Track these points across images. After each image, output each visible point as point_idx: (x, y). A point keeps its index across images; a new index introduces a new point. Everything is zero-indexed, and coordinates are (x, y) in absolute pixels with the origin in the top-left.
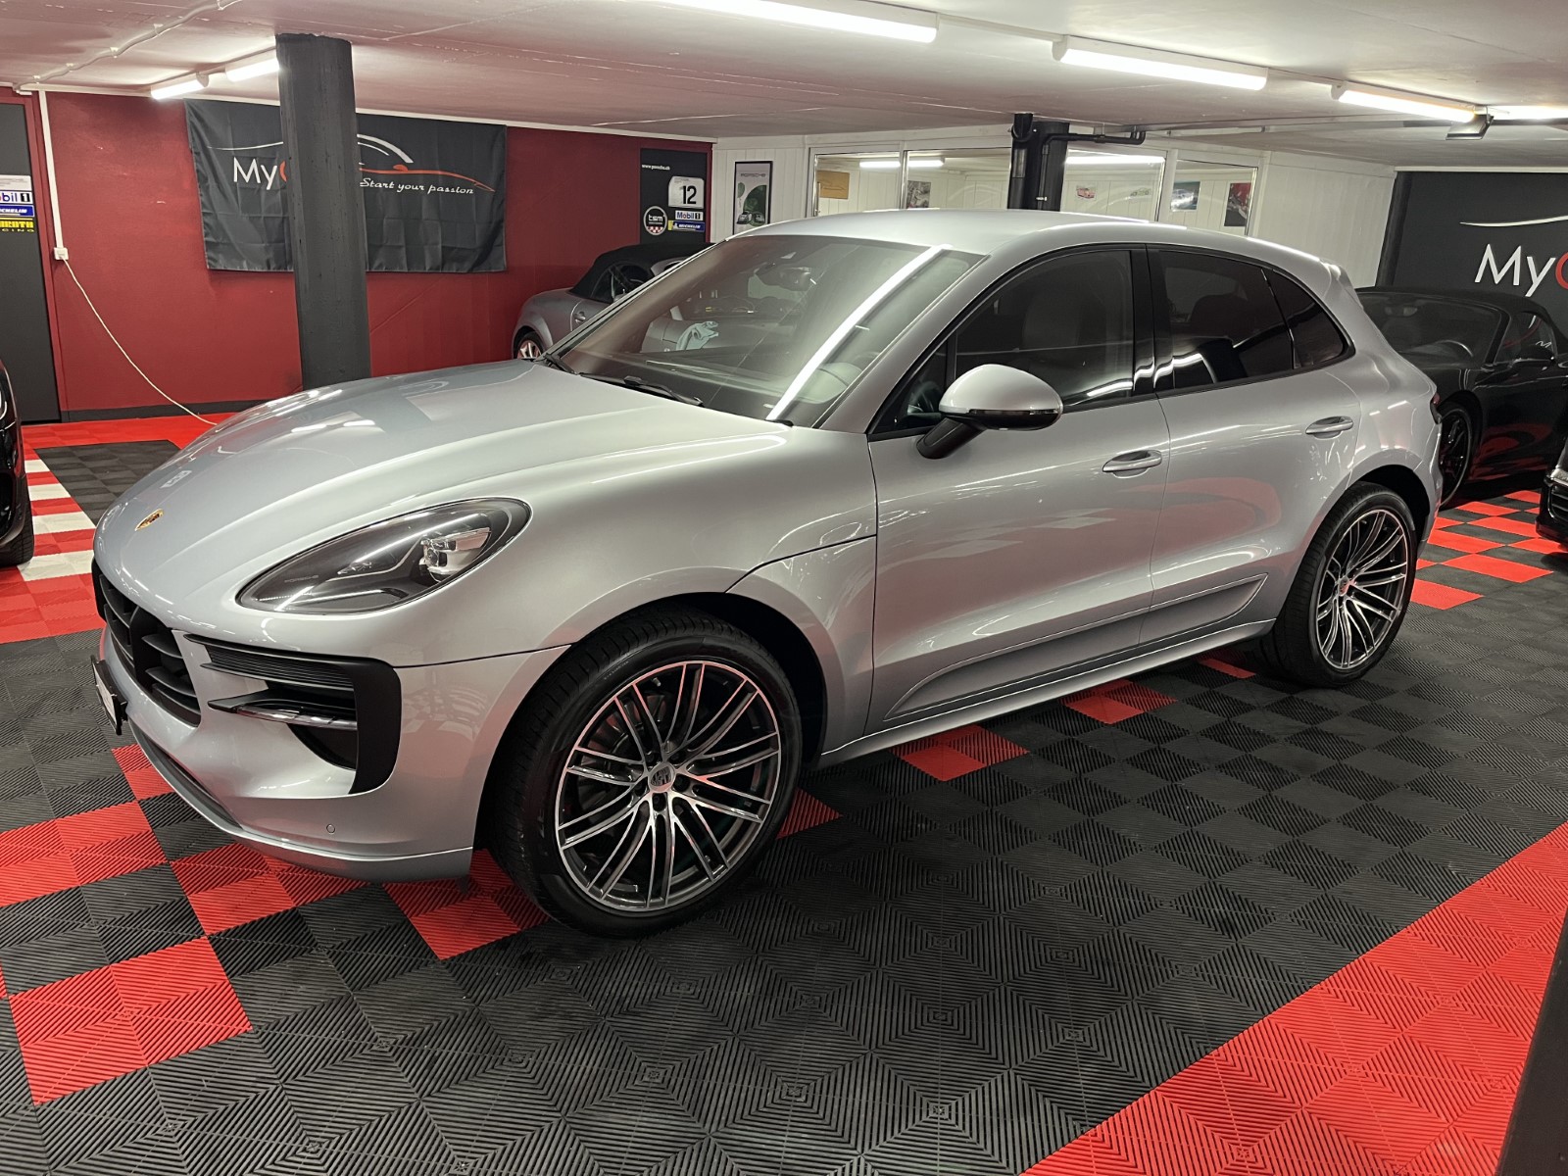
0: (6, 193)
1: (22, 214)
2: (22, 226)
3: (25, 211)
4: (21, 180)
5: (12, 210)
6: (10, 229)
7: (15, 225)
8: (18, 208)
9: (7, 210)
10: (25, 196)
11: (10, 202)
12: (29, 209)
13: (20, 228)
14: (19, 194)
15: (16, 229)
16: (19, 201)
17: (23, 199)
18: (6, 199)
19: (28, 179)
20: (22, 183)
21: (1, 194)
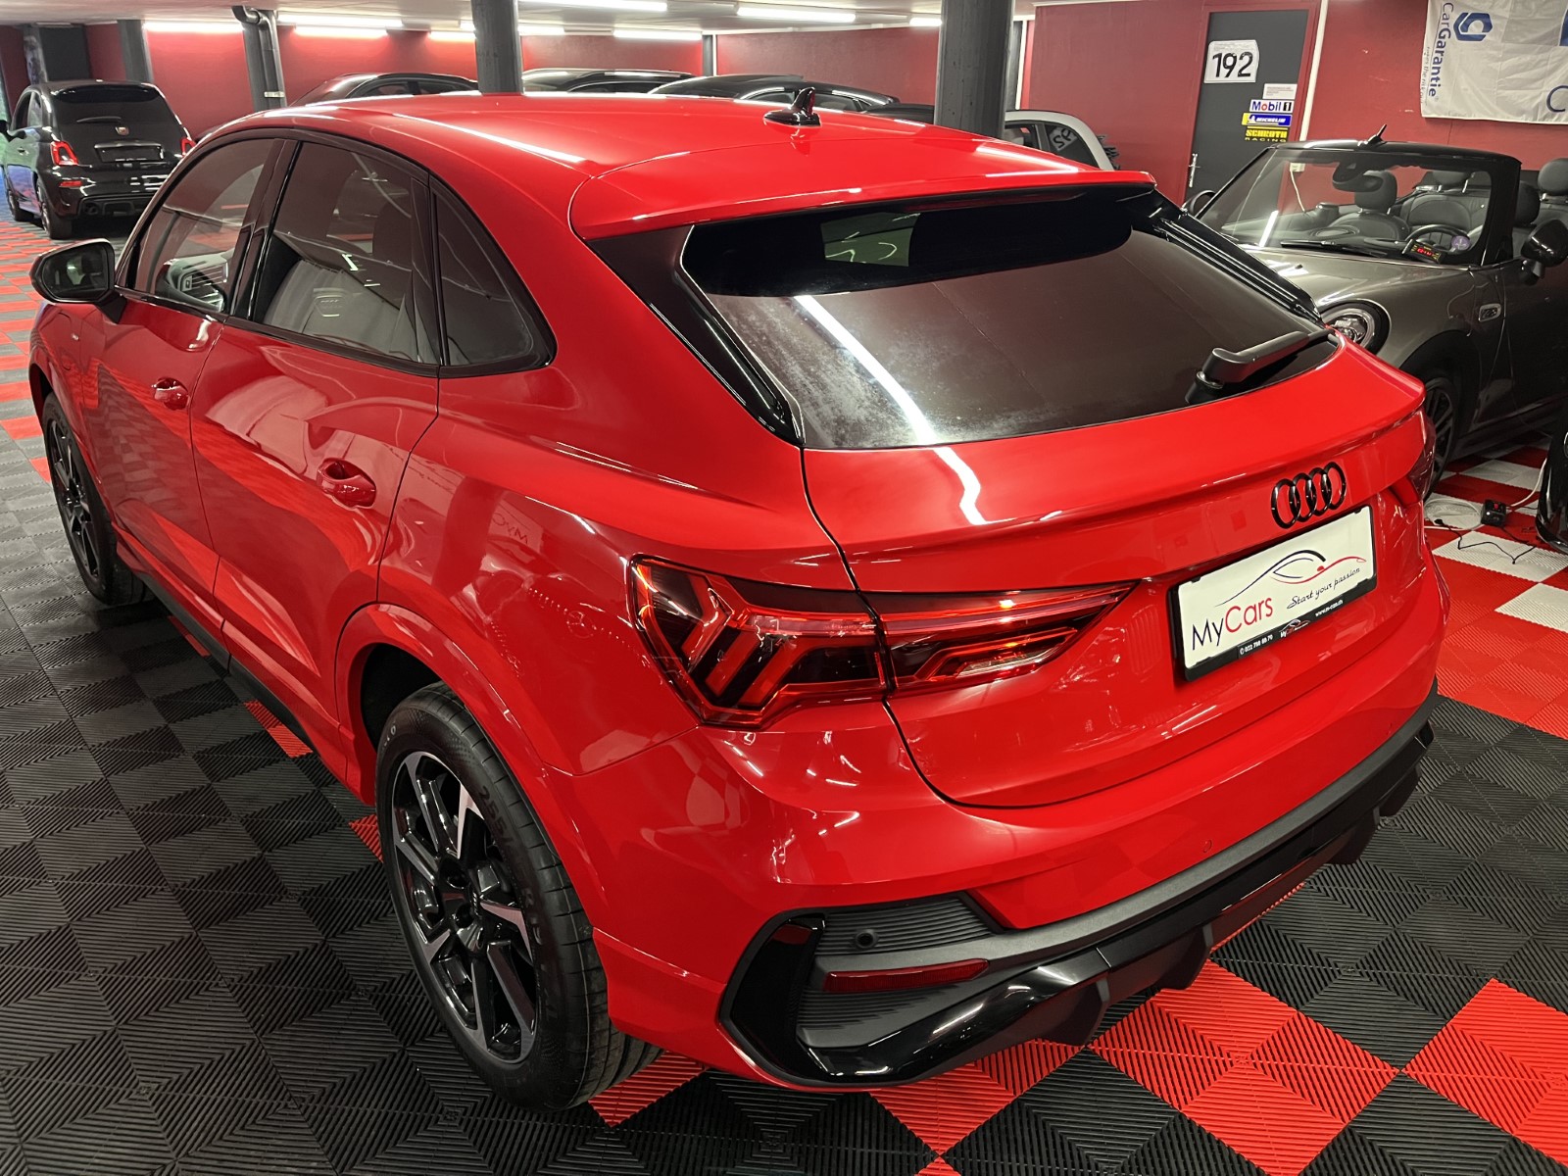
0: (1273, 102)
1: (1280, 124)
2: (1277, 136)
3: (1283, 120)
4: (1289, 89)
5: (1273, 120)
6: (1266, 138)
7: (1272, 134)
8: (1279, 117)
9: (1270, 120)
10: (1288, 105)
11: (1274, 111)
12: (1288, 118)
13: (1275, 138)
14: (1283, 103)
15: (1271, 138)
16: (1282, 110)
17: (1285, 109)
18: (1271, 107)
19: (1294, 87)
20: (1289, 91)
21: (1267, 103)
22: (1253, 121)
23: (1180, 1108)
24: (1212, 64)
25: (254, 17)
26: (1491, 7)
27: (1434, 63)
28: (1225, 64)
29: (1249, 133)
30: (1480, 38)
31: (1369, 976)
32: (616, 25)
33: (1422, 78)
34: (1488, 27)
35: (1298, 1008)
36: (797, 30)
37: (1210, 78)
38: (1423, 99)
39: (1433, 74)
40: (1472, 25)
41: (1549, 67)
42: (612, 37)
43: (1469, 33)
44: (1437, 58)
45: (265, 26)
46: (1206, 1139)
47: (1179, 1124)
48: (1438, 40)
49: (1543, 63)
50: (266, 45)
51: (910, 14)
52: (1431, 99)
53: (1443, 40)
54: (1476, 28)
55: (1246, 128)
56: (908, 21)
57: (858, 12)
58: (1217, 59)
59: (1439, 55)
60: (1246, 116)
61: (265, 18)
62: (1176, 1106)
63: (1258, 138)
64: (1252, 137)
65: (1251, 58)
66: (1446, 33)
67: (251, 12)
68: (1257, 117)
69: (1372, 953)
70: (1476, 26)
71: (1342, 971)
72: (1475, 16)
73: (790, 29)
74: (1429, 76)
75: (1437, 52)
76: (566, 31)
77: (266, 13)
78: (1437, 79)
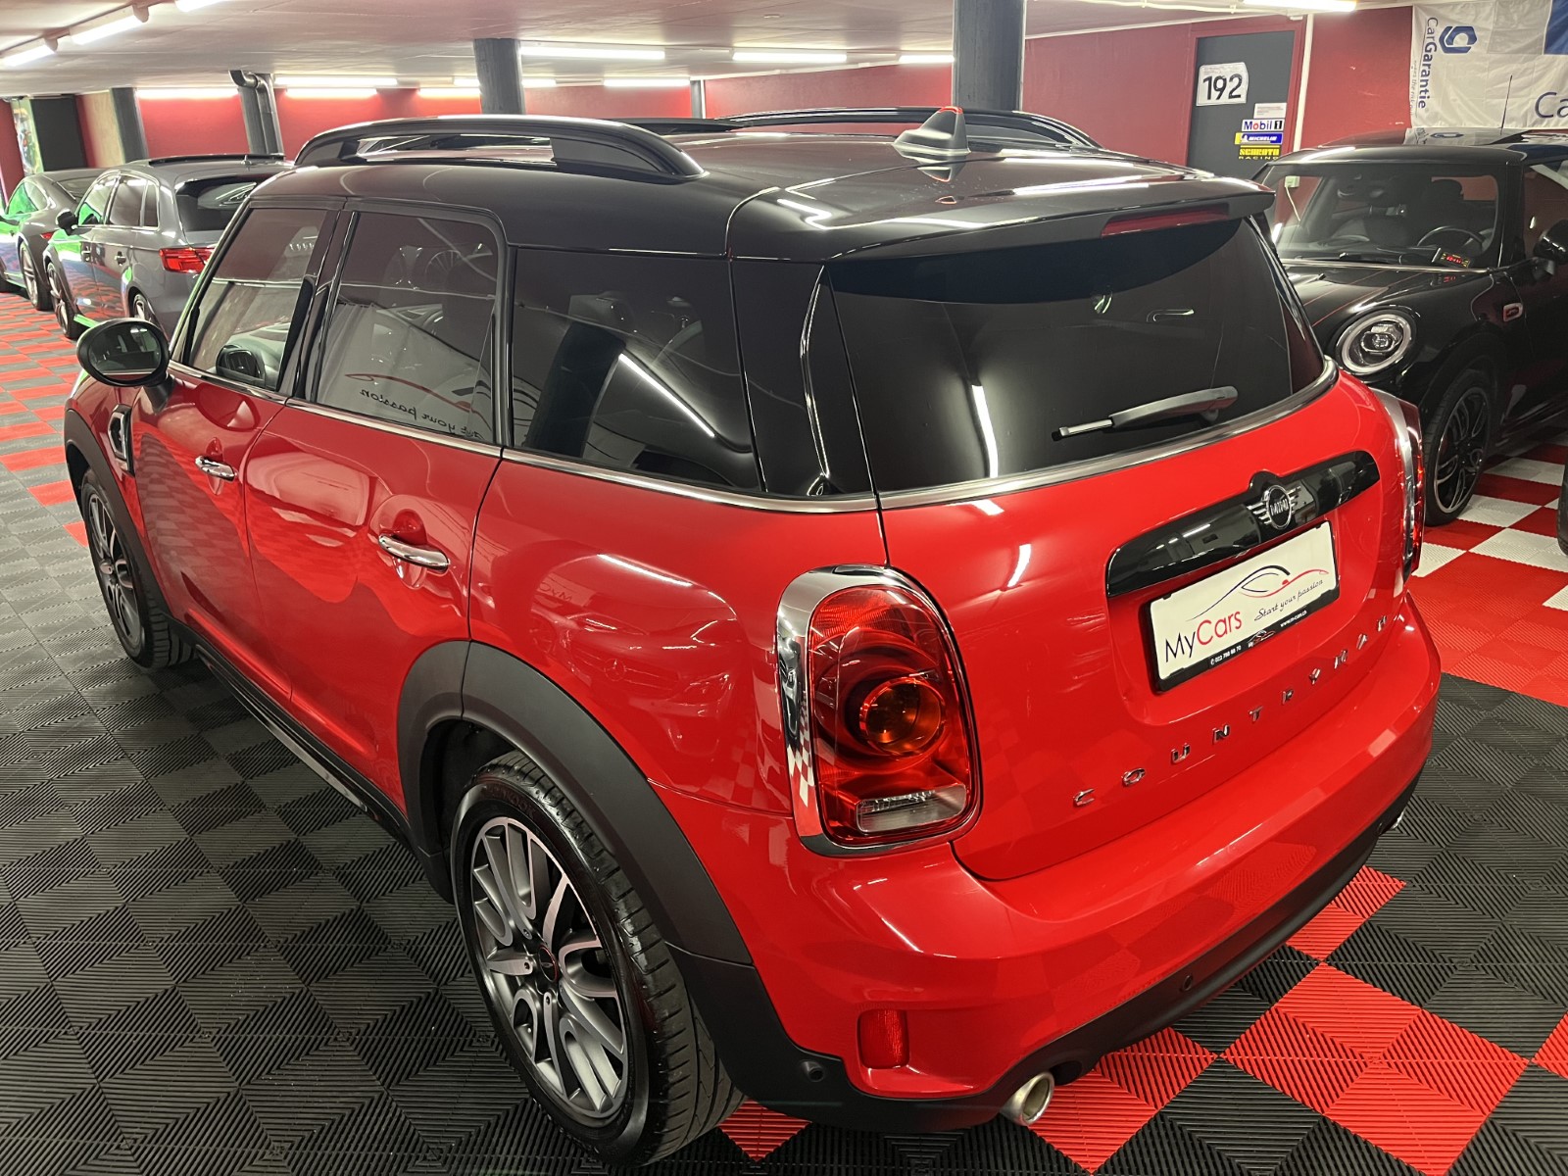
0: (1263, 121)
1: (1272, 142)
2: (1270, 154)
3: (1274, 138)
4: (1279, 108)
5: (1265, 138)
6: (1259, 156)
7: (1265, 152)
8: (1270, 136)
9: (1262, 138)
10: (1278, 123)
11: (1265, 130)
12: (1279, 137)
13: (1268, 156)
14: (1274, 121)
15: (1264, 157)
16: (1273, 129)
17: (1276, 127)
18: (1263, 126)
19: (1284, 105)
20: (1279, 110)
21: (1259, 122)
22: (1245, 140)
23: (1323, 1112)
24: (1203, 87)
25: (252, 81)
26: (1474, 21)
27: (1422, 76)
28: (1215, 87)
29: (1242, 152)
30: (1465, 50)
31: (1484, 968)
32: (606, 75)
33: (1411, 90)
34: (1473, 39)
35: (1421, 1006)
36: (784, 72)
37: (1202, 100)
38: (1413, 111)
39: (1422, 86)
40: (1457, 38)
41: (1535, 75)
42: (602, 87)
43: (1455, 45)
44: (1424, 71)
45: (263, 90)
46: (1353, 1141)
47: (1323, 1127)
48: (1424, 53)
49: (1530, 71)
50: (264, 107)
51: (899, 52)
52: (1421, 111)
53: (1429, 54)
54: (1461, 40)
55: (1239, 147)
56: (897, 58)
57: (849, 52)
58: (1207, 82)
59: (1426, 68)
60: (1238, 136)
61: (263, 82)
62: (1319, 1110)
63: (1252, 156)
64: (1245, 156)
65: (1240, 80)
66: (1432, 46)
67: (249, 76)
68: (1249, 136)
69: (1484, 947)
70: (1461, 38)
71: (1457, 966)
72: (1459, 30)
73: (777, 72)
74: (1418, 89)
75: (1424, 65)
76: (557, 83)
77: (263, 76)
78: (1426, 91)
